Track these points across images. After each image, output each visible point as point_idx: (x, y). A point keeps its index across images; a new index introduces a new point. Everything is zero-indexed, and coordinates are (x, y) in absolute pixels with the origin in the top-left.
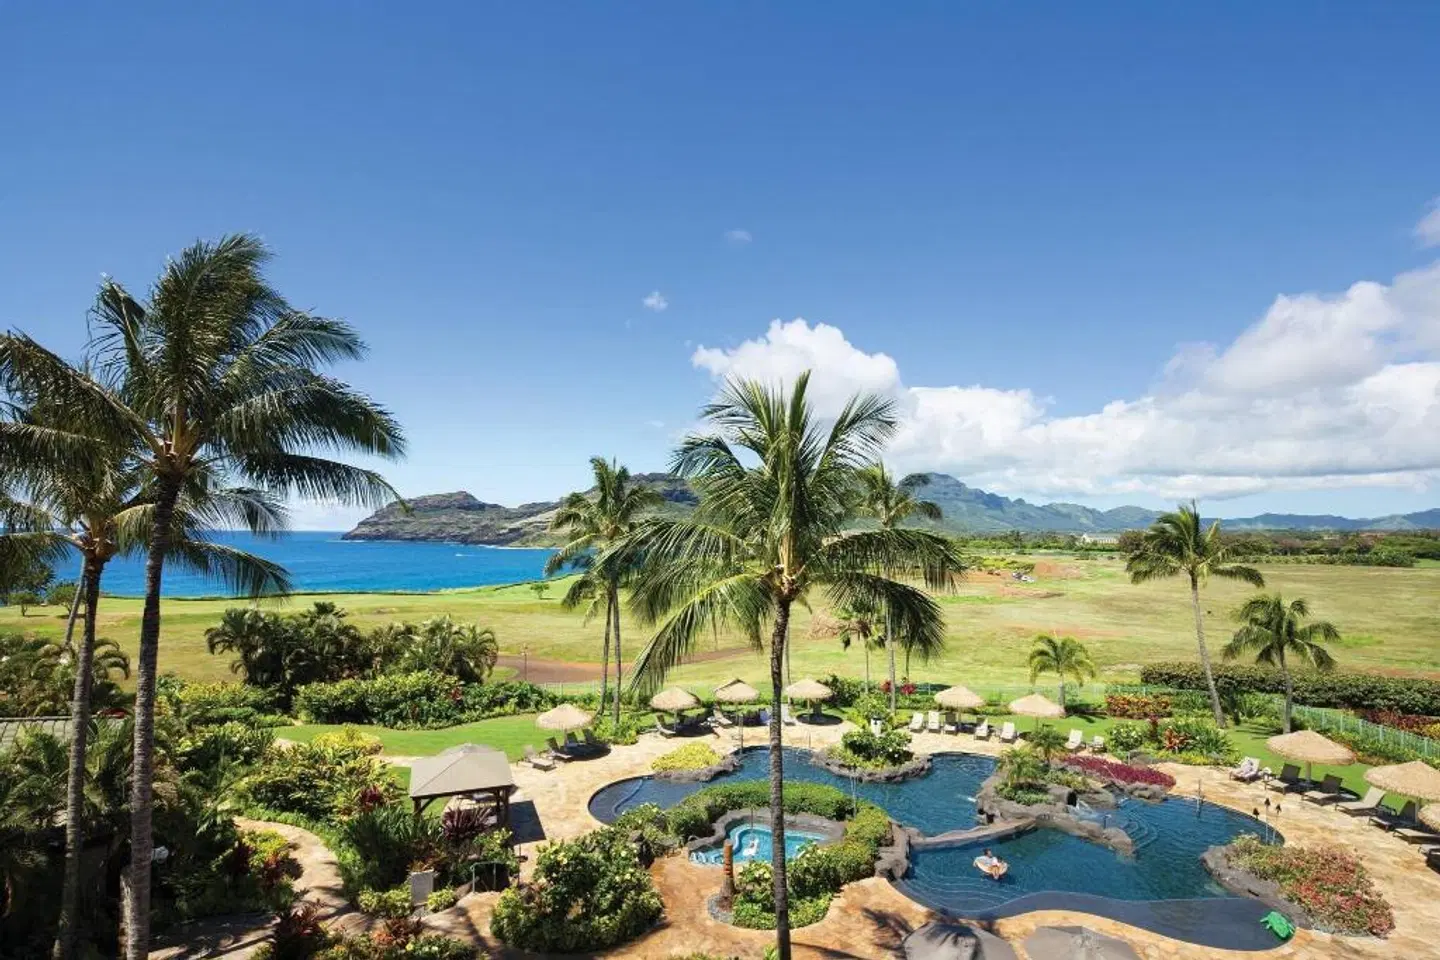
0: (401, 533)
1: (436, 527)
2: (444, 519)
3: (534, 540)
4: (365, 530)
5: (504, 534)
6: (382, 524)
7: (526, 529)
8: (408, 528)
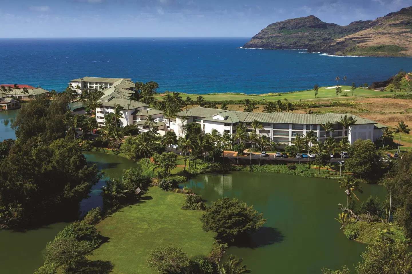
0: (274, 43)
1: (295, 40)
2: (300, 34)
3: (351, 51)
4: (256, 41)
5: (333, 46)
6: (265, 38)
7: (348, 42)
8: (279, 40)
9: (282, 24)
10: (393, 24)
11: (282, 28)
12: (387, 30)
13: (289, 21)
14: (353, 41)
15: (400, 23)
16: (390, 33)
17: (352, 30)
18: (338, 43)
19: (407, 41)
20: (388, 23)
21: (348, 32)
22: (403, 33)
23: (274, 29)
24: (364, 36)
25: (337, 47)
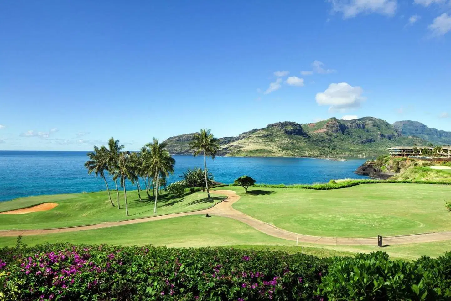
7: (230, 148)
9: (177, 138)
10: (258, 137)
11: (178, 141)
12: (255, 140)
13: (182, 136)
14: (234, 147)
15: (262, 136)
16: (258, 142)
17: (223, 142)
18: (224, 149)
19: (271, 147)
20: (255, 136)
21: (221, 144)
22: (266, 142)
23: (172, 141)
24: (241, 144)
25: (223, 151)
